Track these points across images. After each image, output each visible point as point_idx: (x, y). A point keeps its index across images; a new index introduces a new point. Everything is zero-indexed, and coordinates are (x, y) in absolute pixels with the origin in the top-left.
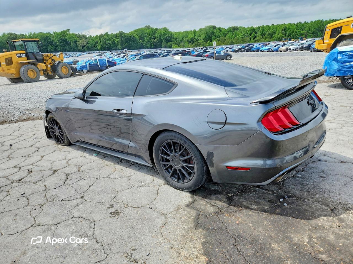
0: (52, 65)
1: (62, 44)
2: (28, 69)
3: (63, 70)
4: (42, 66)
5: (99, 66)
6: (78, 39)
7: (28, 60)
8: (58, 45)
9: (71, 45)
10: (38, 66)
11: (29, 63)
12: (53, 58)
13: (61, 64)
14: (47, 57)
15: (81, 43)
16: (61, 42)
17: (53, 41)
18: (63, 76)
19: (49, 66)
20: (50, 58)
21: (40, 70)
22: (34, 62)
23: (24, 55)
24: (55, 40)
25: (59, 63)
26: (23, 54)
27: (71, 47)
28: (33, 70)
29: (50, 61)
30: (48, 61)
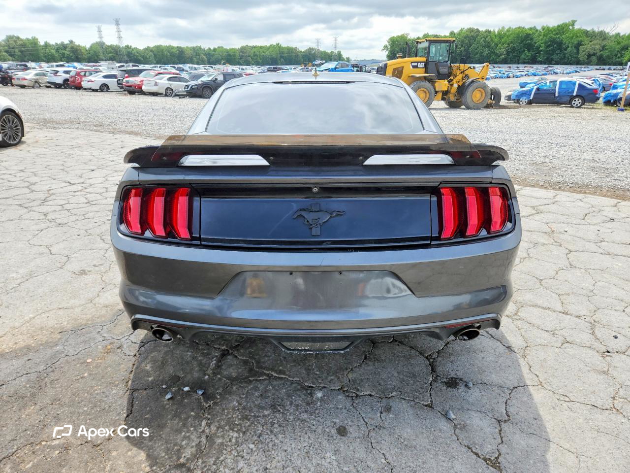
0: (460, 84)
1: (550, 48)
2: (419, 88)
3: (475, 96)
4: (442, 85)
5: (557, 95)
6: (586, 40)
7: (425, 73)
8: (541, 51)
9: (567, 52)
10: (436, 85)
11: (425, 78)
12: (466, 72)
13: (475, 85)
14: (458, 71)
15: (588, 47)
16: (549, 46)
17: (535, 43)
18: (471, 105)
19: (455, 86)
20: (461, 73)
21: (436, 92)
22: (432, 78)
23: (422, 65)
24: (539, 42)
25: (473, 82)
26: (421, 62)
27: (564, 54)
28: (425, 90)
29: (460, 77)
30: (457, 78)
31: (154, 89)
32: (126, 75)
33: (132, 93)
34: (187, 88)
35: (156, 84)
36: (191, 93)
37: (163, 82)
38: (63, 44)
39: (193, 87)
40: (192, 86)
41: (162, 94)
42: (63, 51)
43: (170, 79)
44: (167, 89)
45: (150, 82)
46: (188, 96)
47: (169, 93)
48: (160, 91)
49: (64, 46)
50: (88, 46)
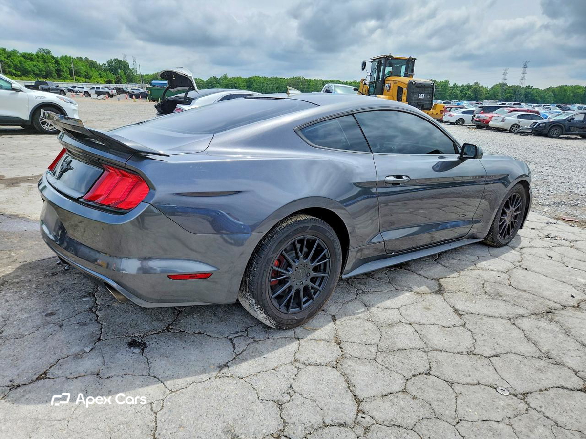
31: (499, 125)
32: (482, 111)
33: (479, 127)
34: (533, 126)
35: (503, 120)
36: (537, 131)
37: (512, 119)
38: (468, 86)
39: (541, 125)
40: (539, 124)
41: (507, 130)
42: (467, 92)
43: (520, 117)
44: (513, 125)
45: (498, 118)
46: (533, 133)
47: (514, 129)
48: (505, 127)
49: (468, 87)
50: (490, 87)
